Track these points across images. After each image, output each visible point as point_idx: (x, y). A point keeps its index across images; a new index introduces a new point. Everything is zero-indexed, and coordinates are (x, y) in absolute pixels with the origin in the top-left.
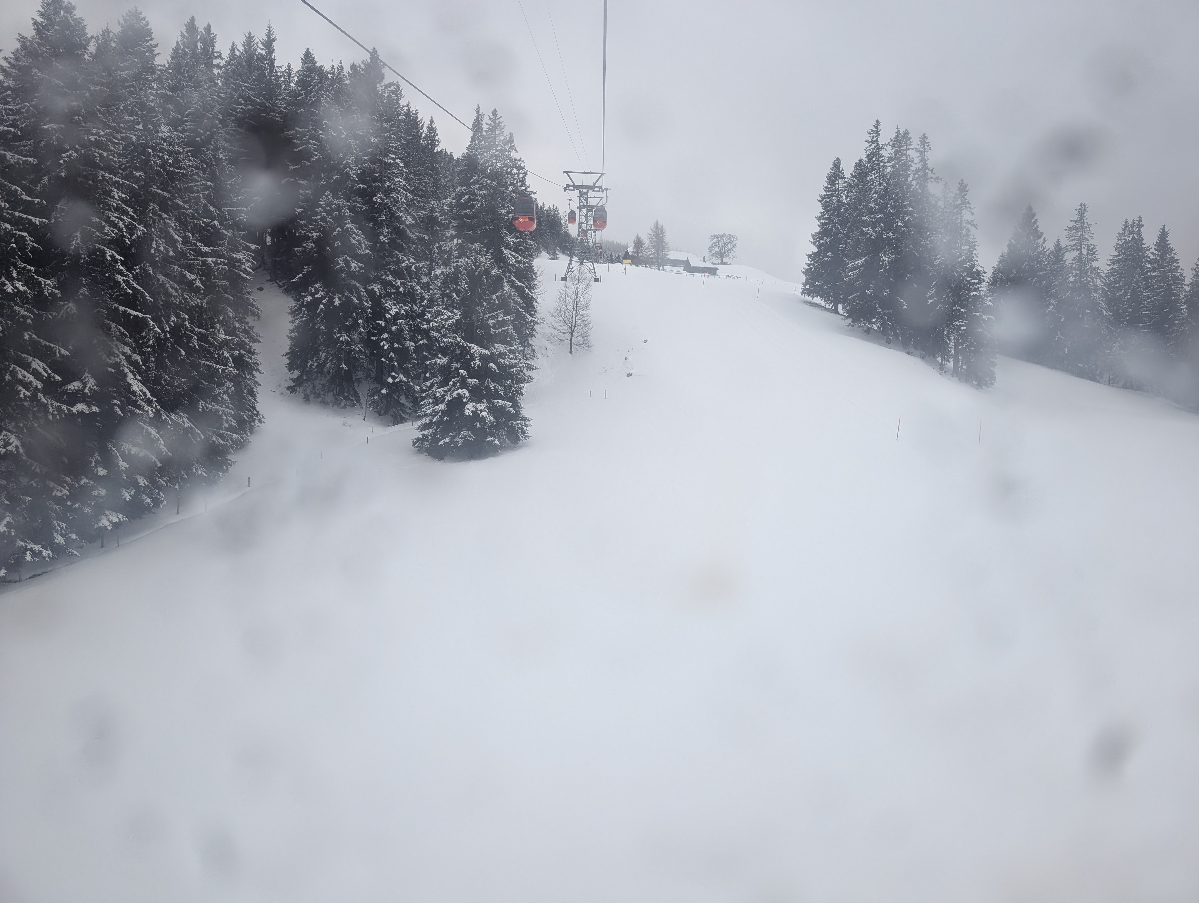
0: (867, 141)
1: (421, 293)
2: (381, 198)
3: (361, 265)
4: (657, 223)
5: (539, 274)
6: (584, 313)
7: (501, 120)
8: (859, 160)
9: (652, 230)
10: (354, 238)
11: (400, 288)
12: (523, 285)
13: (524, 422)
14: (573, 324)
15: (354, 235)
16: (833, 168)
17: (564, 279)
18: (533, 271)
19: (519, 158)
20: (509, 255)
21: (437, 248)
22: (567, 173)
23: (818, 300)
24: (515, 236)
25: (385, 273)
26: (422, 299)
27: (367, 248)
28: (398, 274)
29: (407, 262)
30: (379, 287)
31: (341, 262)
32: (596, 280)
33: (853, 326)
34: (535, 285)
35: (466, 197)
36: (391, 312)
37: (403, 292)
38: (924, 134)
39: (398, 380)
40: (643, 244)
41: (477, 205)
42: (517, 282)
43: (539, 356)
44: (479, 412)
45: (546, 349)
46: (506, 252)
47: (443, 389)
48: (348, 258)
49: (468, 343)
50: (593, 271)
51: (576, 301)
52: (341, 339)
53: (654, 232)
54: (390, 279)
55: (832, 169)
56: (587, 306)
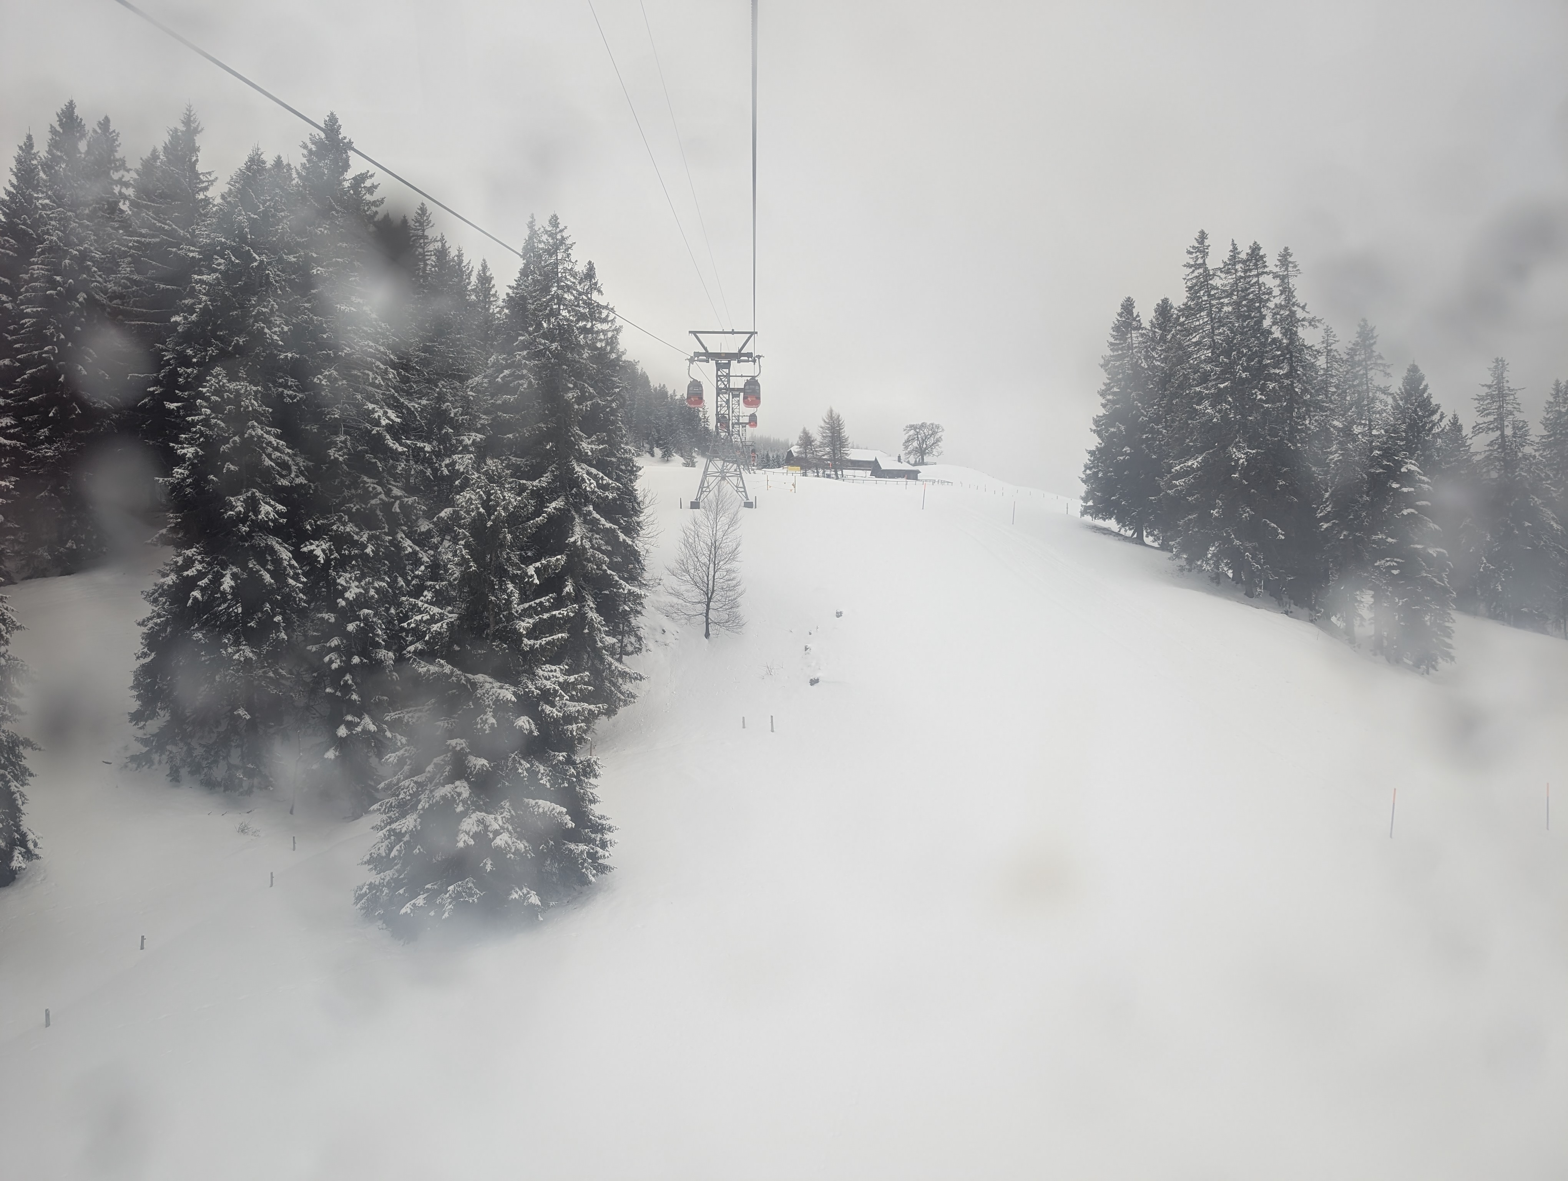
0: (1189, 266)
1: (415, 553)
2: (329, 378)
3: (280, 507)
4: (831, 411)
5: (647, 502)
6: (728, 566)
7: (565, 234)
8: (1163, 301)
9: (825, 422)
10: (269, 456)
11: (366, 547)
12: (614, 526)
13: (599, 836)
14: (710, 586)
15: (270, 450)
16: (1122, 313)
17: (695, 505)
18: (635, 498)
19: (605, 304)
20: (585, 476)
21: (447, 466)
22: (695, 333)
23: (1112, 524)
24: (598, 440)
25: (340, 519)
26: (418, 562)
27: (301, 472)
28: (365, 520)
29: (383, 496)
30: (324, 547)
31: (239, 504)
32: (749, 505)
33: (1190, 570)
34: (638, 523)
35: (506, 372)
36: (347, 595)
37: (371, 554)
38: (1286, 249)
39: (359, 729)
40: (813, 441)
41: (522, 385)
42: (603, 521)
43: (651, 645)
44: (491, 836)
45: (664, 631)
46: (580, 470)
47: (415, 779)
48: (257, 494)
49: (470, 676)
50: (743, 490)
51: (715, 547)
52: (236, 657)
53: (828, 423)
54: (348, 530)
55: (1120, 315)
56: (733, 555)
